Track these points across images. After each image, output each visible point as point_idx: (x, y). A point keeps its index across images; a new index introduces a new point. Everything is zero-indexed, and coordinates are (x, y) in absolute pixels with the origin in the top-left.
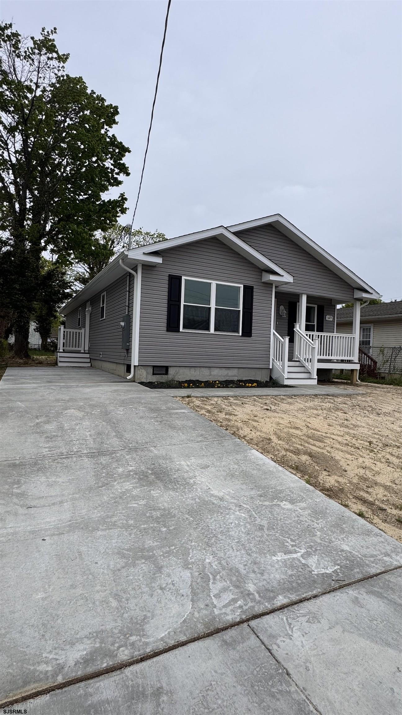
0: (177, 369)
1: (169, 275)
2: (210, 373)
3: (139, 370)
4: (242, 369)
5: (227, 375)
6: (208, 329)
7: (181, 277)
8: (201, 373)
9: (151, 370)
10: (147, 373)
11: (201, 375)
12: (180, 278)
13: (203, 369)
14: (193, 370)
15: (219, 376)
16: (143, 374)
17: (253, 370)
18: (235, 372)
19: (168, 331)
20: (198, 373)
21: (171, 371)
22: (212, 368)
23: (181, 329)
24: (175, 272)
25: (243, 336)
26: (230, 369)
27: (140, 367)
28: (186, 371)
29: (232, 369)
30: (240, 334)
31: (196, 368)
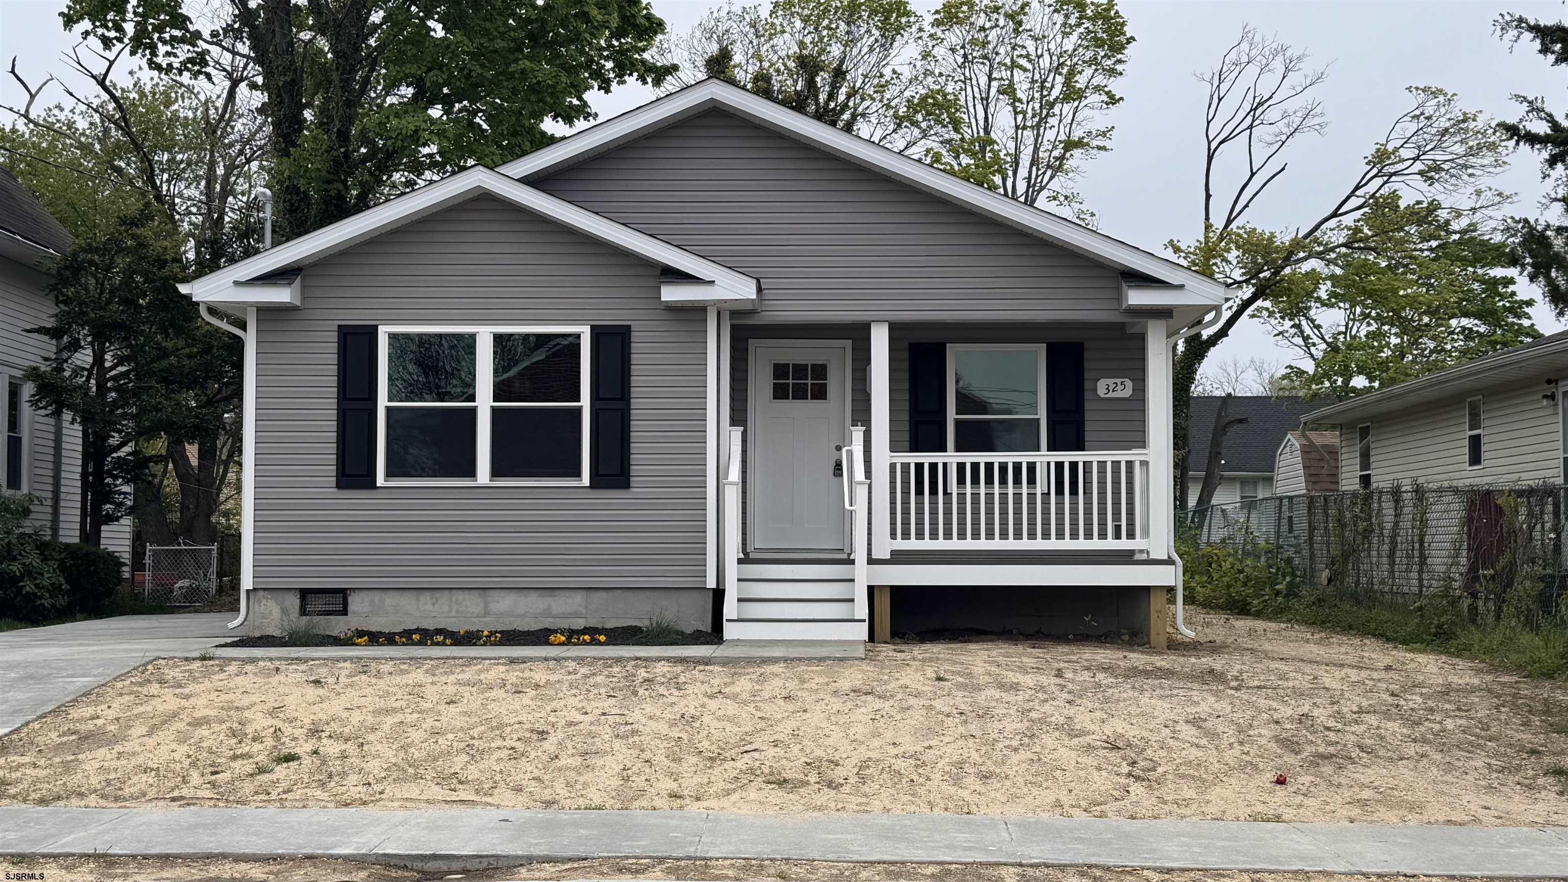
0: (377, 596)
1: (339, 326)
2: (486, 607)
3: (259, 602)
4: (603, 594)
5: (547, 613)
6: (471, 472)
7: (376, 327)
8: (454, 607)
9: (294, 602)
10: (284, 611)
11: (453, 614)
12: (371, 333)
13: (460, 596)
14: (426, 598)
15: (518, 616)
16: (271, 613)
17: (643, 595)
18: (576, 601)
19: (339, 486)
20: (446, 608)
21: (356, 603)
22: (492, 592)
23: (380, 480)
24: (357, 318)
25: (594, 485)
26: (557, 592)
27: (261, 593)
28: (406, 602)
29: (562, 593)
30: (586, 480)
31: (438, 594)
